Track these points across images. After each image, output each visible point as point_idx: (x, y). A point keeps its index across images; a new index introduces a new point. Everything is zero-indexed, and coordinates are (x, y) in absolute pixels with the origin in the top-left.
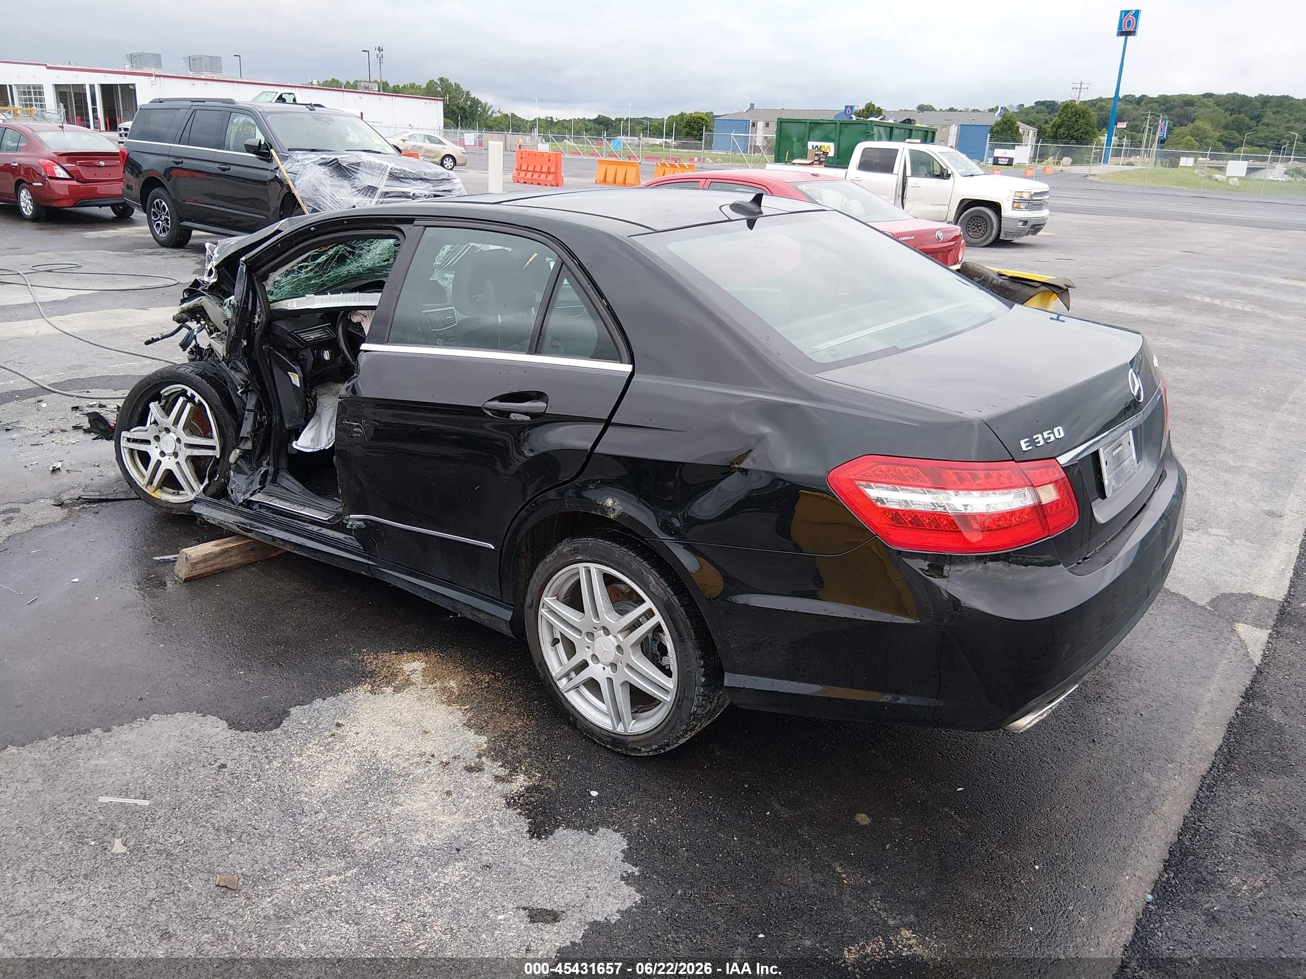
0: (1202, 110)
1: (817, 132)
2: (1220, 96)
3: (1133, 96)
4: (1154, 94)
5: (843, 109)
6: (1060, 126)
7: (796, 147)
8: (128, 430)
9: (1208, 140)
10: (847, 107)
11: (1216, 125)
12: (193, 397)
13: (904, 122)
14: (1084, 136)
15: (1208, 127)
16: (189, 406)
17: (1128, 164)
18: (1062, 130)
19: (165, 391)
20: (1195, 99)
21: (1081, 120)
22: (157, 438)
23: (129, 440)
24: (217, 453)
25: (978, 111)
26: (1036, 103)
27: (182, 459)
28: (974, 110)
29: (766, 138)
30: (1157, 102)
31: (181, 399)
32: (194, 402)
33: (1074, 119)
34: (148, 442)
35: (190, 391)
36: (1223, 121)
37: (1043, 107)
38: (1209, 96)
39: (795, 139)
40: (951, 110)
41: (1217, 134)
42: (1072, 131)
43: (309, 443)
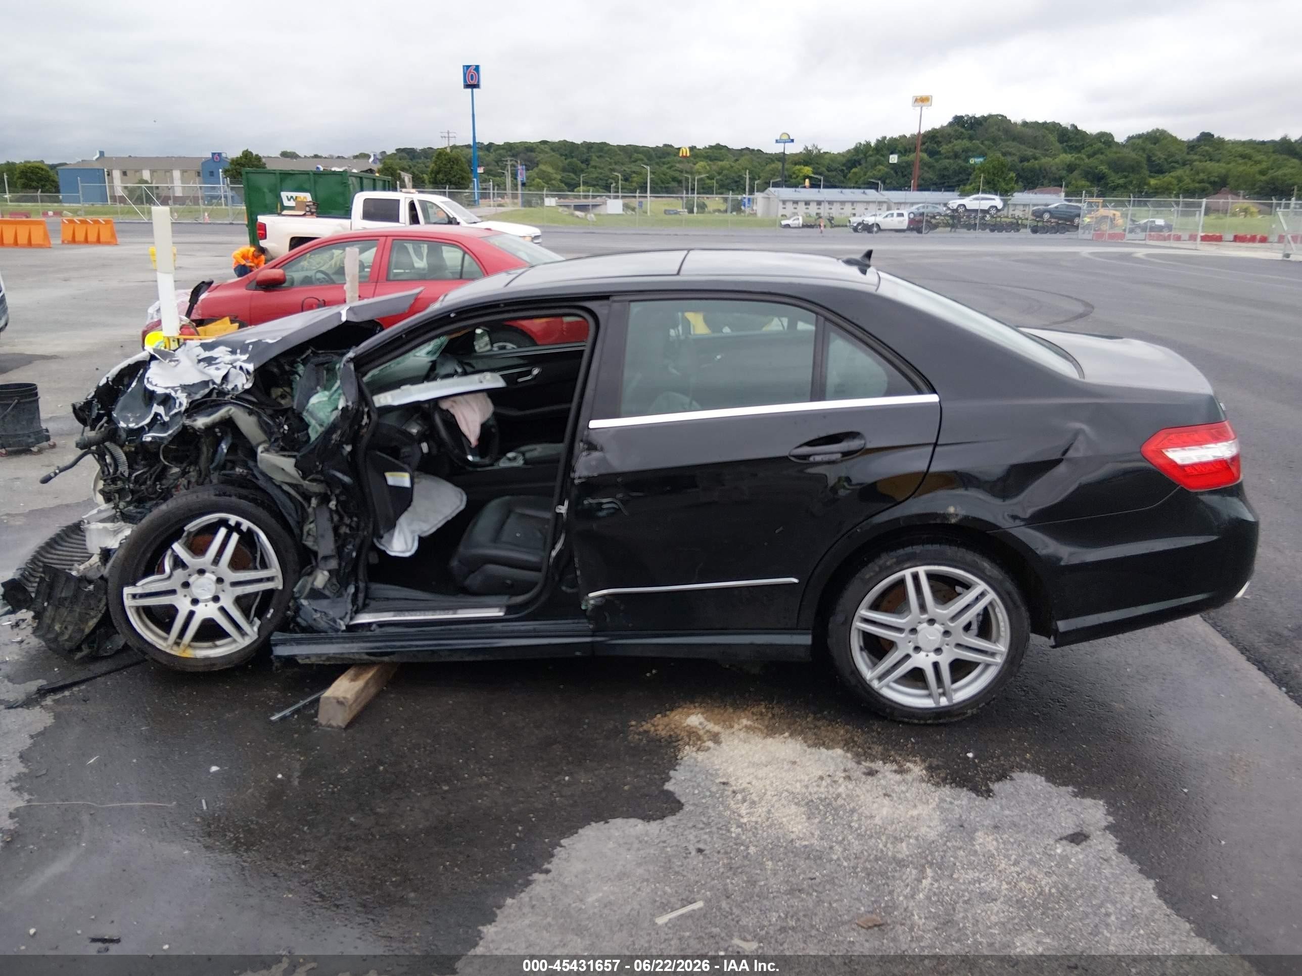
0: (542, 156)
1: (289, 182)
2: (554, 143)
3: (482, 144)
4: (500, 142)
5: (211, 156)
6: (438, 173)
7: (269, 198)
8: (134, 584)
9: (553, 182)
10: (213, 154)
11: (556, 168)
12: (238, 524)
13: (366, 171)
14: (461, 182)
15: (550, 170)
16: (235, 537)
17: (500, 205)
18: (440, 176)
19: (192, 526)
20: (534, 146)
21: (455, 167)
22: (186, 585)
23: (134, 596)
24: (278, 584)
25: (343, 158)
26: (397, 150)
27: (227, 602)
28: (339, 157)
29: (126, 188)
30: (503, 149)
31: (223, 532)
32: (240, 532)
33: (449, 166)
34: (173, 592)
35: (233, 519)
36: (561, 164)
37: (404, 154)
38: (544, 142)
39: (266, 190)
40: (316, 156)
41: (559, 177)
42: (449, 177)
43: (403, 547)
